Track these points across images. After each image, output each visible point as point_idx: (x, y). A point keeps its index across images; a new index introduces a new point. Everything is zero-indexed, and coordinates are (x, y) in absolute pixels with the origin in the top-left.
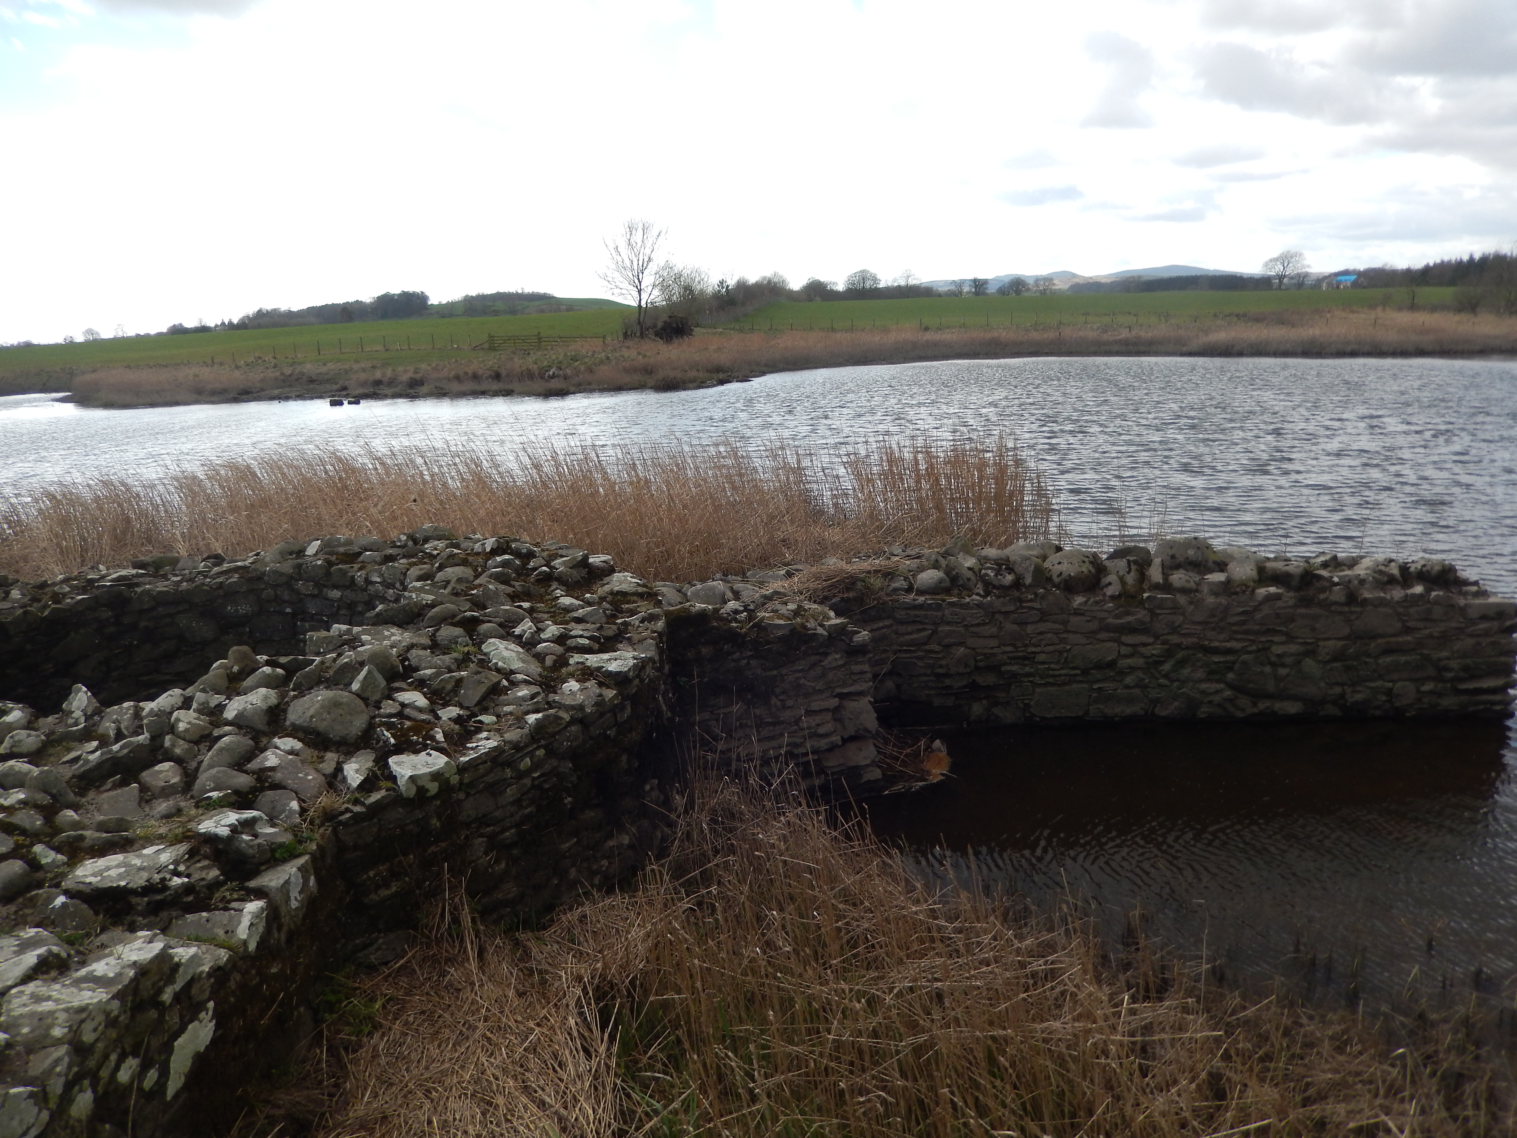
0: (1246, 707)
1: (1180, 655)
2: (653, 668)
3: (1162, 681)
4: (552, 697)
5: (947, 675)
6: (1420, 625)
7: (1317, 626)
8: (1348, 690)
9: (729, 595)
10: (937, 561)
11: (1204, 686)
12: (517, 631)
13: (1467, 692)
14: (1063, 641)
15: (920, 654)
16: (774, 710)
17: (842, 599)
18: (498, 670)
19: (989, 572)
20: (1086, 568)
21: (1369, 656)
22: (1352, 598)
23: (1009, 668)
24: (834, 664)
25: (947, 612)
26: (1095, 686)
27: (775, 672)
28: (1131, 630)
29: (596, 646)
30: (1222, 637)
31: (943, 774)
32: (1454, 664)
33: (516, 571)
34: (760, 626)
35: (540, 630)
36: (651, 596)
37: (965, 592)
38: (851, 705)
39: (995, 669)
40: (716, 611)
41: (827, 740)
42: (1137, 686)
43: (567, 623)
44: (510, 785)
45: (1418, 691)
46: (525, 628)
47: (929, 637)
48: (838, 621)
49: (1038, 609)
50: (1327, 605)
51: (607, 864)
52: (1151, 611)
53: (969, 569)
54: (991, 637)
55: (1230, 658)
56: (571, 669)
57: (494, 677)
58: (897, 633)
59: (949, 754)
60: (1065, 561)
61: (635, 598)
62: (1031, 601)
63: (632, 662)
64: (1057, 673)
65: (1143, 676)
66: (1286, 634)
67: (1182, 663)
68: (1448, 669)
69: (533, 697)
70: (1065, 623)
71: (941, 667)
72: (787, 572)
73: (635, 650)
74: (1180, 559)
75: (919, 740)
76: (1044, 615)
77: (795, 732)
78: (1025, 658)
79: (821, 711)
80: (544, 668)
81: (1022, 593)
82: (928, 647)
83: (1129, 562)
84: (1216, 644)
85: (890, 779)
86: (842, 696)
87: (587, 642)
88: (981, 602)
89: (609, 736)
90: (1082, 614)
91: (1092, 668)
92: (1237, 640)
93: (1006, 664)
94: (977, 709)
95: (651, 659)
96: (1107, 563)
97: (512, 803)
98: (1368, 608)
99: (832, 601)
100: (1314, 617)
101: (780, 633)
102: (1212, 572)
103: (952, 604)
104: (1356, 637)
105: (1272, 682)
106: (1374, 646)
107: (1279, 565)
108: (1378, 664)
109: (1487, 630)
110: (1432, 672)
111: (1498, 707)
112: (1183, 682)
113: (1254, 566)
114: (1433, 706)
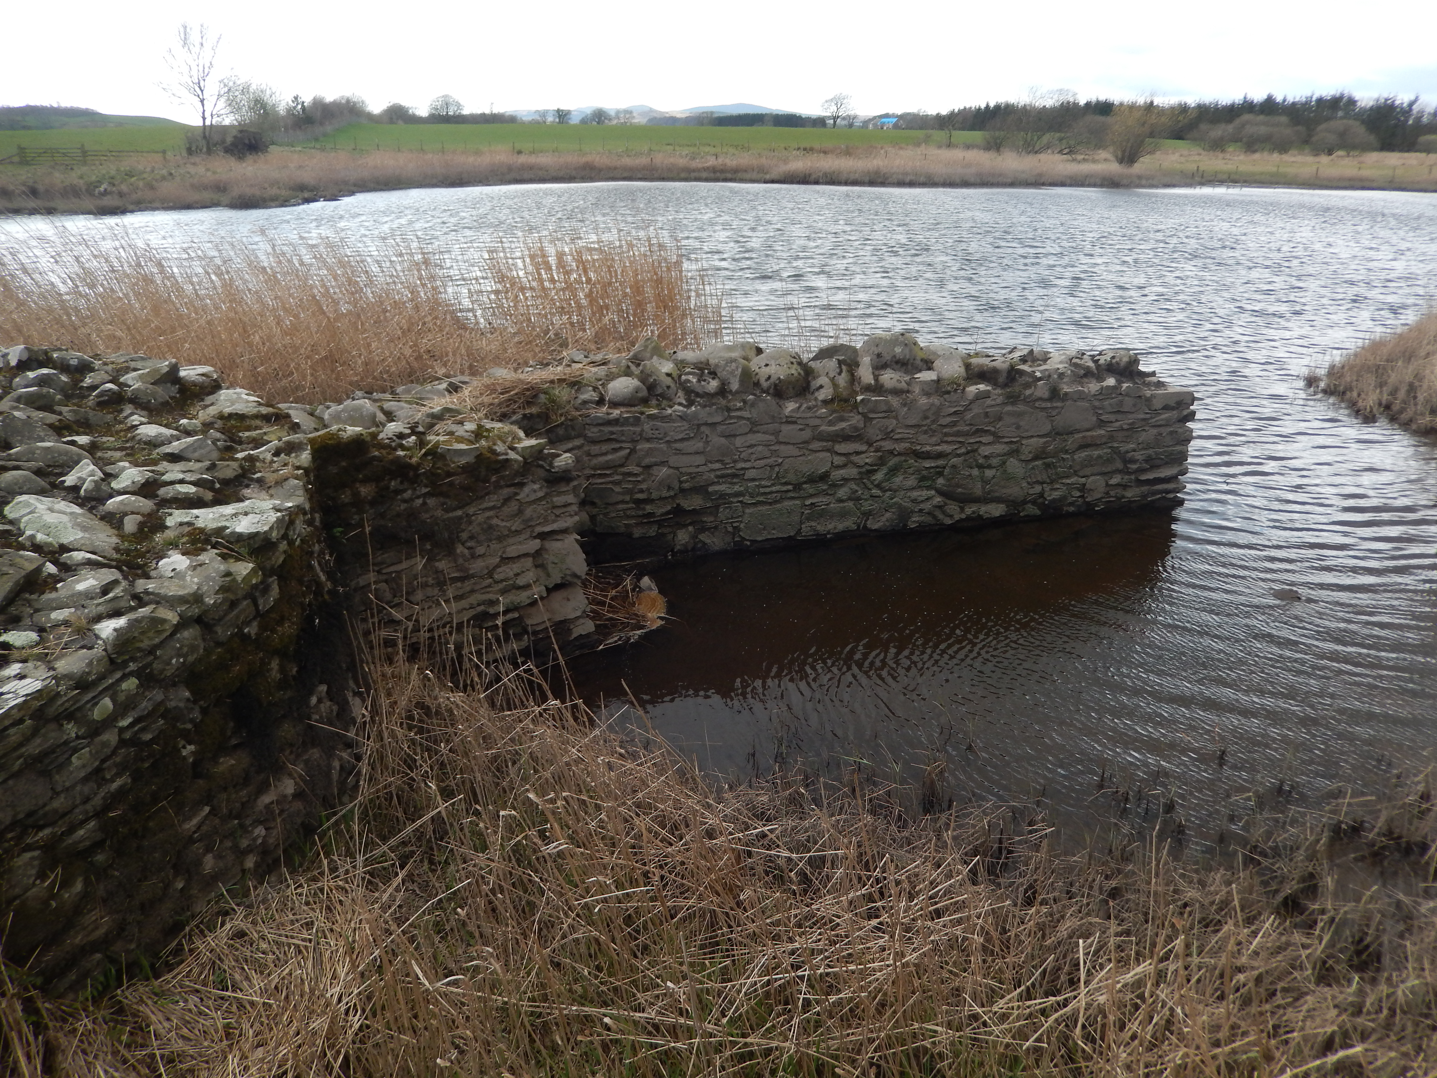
0: (955, 513)
1: (893, 462)
2: (304, 522)
3: (875, 492)
4: (141, 585)
5: (648, 501)
6: (1112, 418)
7: (1021, 423)
8: (1047, 488)
9: (381, 417)
10: (628, 367)
11: (915, 494)
12: (70, 480)
13: (1148, 482)
14: (774, 453)
15: (616, 477)
16: (460, 561)
17: (525, 415)
18: (37, 548)
19: (690, 377)
20: (795, 370)
21: (1066, 452)
22: (1055, 393)
23: (717, 488)
24: (533, 497)
25: (647, 427)
26: (808, 502)
27: (459, 513)
28: (845, 437)
29: (209, 496)
30: (934, 440)
31: (662, 618)
32: (1138, 456)
33: (63, 390)
34: (434, 453)
35: (108, 477)
36: (280, 418)
37: (665, 403)
38: (554, 546)
39: (701, 490)
40: (374, 436)
41: (530, 593)
42: (850, 499)
43: (155, 462)
44: (75, 750)
45: (1107, 485)
46: (83, 474)
47: (627, 457)
48: (533, 442)
49: (748, 419)
50: (1031, 401)
51: (263, 832)
52: (864, 415)
53: (668, 375)
54: (697, 453)
55: (941, 462)
56: (170, 534)
57: (29, 559)
58: (589, 454)
59: (661, 592)
60: (772, 362)
61: (258, 422)
62: (740, 409)
63: (273, 517)
64: (768, 490)
65: (855, 487)
67: (894, 471)
68: (1133, 461)
69: (105, 590)
70: (777, 433)
71: (641, 491)
72: (451, 384)
73: (272, 496)
74: (887, 357)
75: (623, 580)
76: (754, 426)
77: (489, 586)
78: (734, 476)
79: (519, 557)
80: (122, 537)
81: (729, 401)
82: (625, 470)
83: (840, 362)
84: (928, 448)
85: (604, 629)
86: (543, 536)
87: (192, 489)
88: (685, 413)
89: (249, 635)
90: (795, 423)
91: (805, 483)
92: (947, 442)
93: (713, 483)
94: (683, 537)
95: (299, 509)
96: (812, 364)
97: (86, 779)
98: (1068, 403)
99: (514, 418)
100: (1020, 415)
101: (463, 461)
102: (920, 371)
103: (651, 417)
104: (1056, 433)
105: (979, 485)
106: (1071, 442)
107: (986, 361)
108: (1074, 460)
109: (1167, 420)
110: (1119, 465)
111: (1171, 496)
112: (895, 491)
113: (960, 363)
114: (1119, 499)
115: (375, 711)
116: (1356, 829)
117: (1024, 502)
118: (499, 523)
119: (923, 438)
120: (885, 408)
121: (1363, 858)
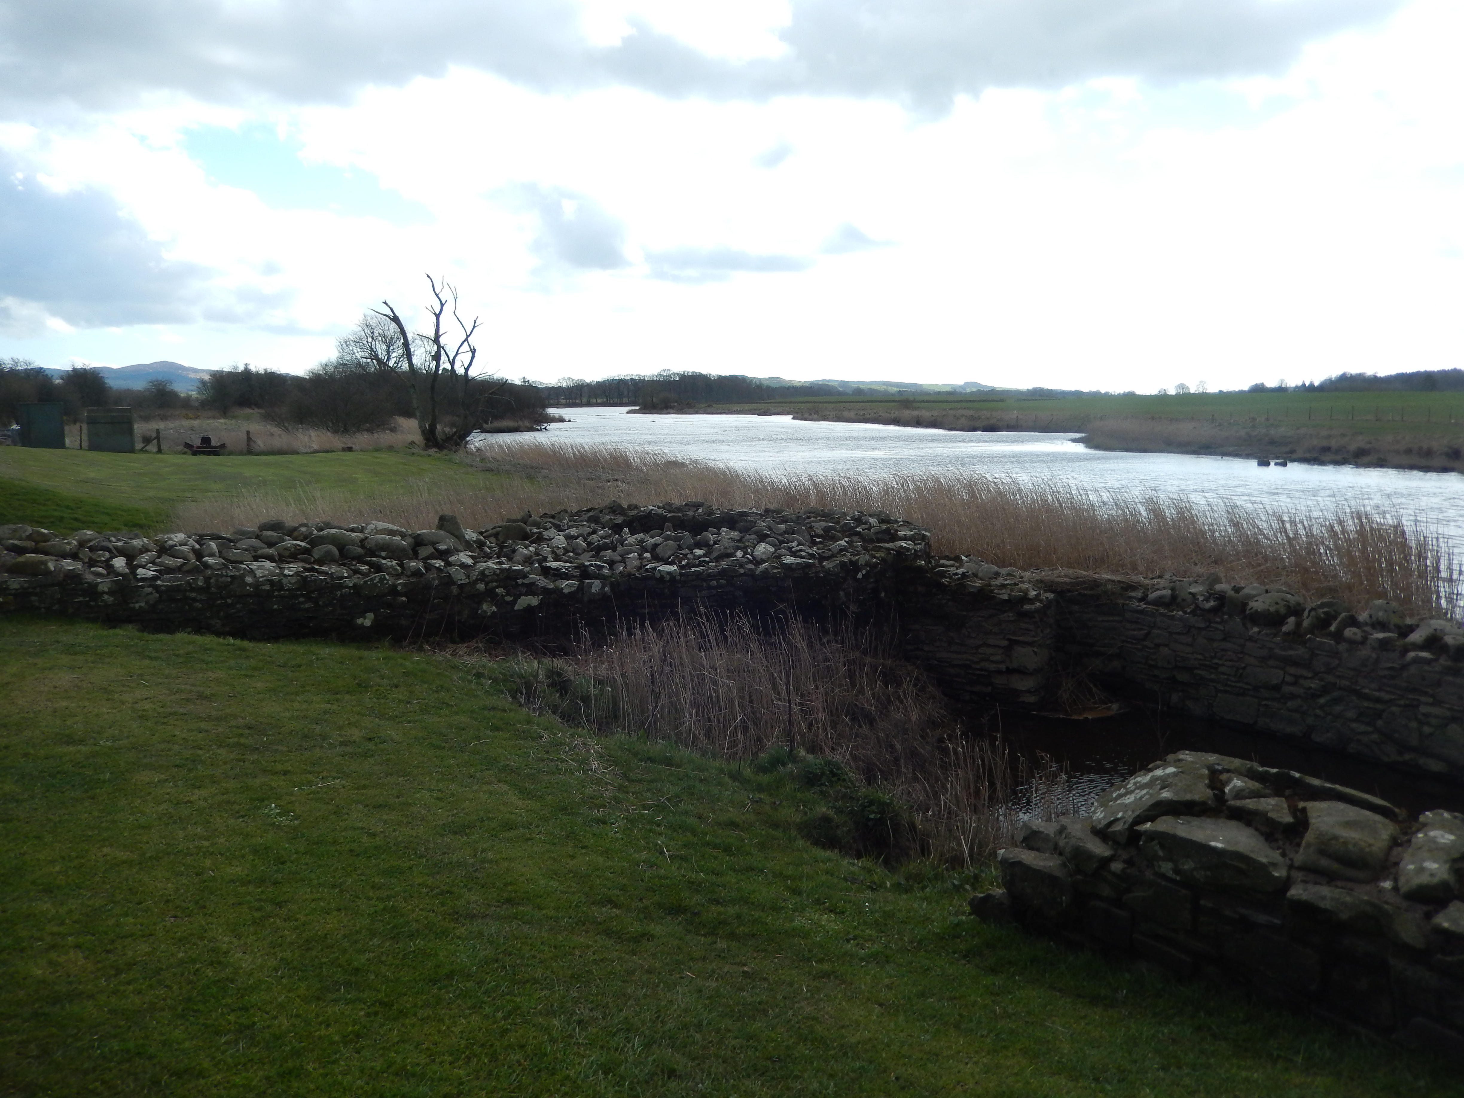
0: (1392, 753)
3: (1317, 711)
11: (1354, 725)
14: (1240, 659)
15: (1139, 647)
19: (1201, 597)
20: (1277, 610)
23: (1200, 672)
24: (1007, 619)
25: (1158, 620)
28: (1294, 662)
30: (1372, 686)
34: (963, 584)
37: (1178, 609)
38: (1019, 649)
39: (1189, 670)
41: (996, 666)
42: (1297, 711)
44: (704, 589)
47: (1146, 636)
53: (1194, 595)
54: (1188, 645)
55: (1379, 706)
58: (1124, 628)
62: (1217, 623)
65: (1301, 703)
66: (1434, 697)
67: (1336, 701)
70: (1242, 646)
71: (1153, 660)
76: (1226, 637)
77: (974, 654)
78: (1212, 667)
79: (994, 646)
81: (1215, 616)
82: (1144, 643)
83: (1314, 610)
86: (1012, 641)
88: (1182, 617)
90: (1256, 642)
91: (1262, 687)
92: (1386, 691)
93: (1197, 668)
94: (1176, 698)
105: (1417, 737)
112: (1337, 717)
118: (986, 625)
119: (1362, 681)
120: (1333, 650)
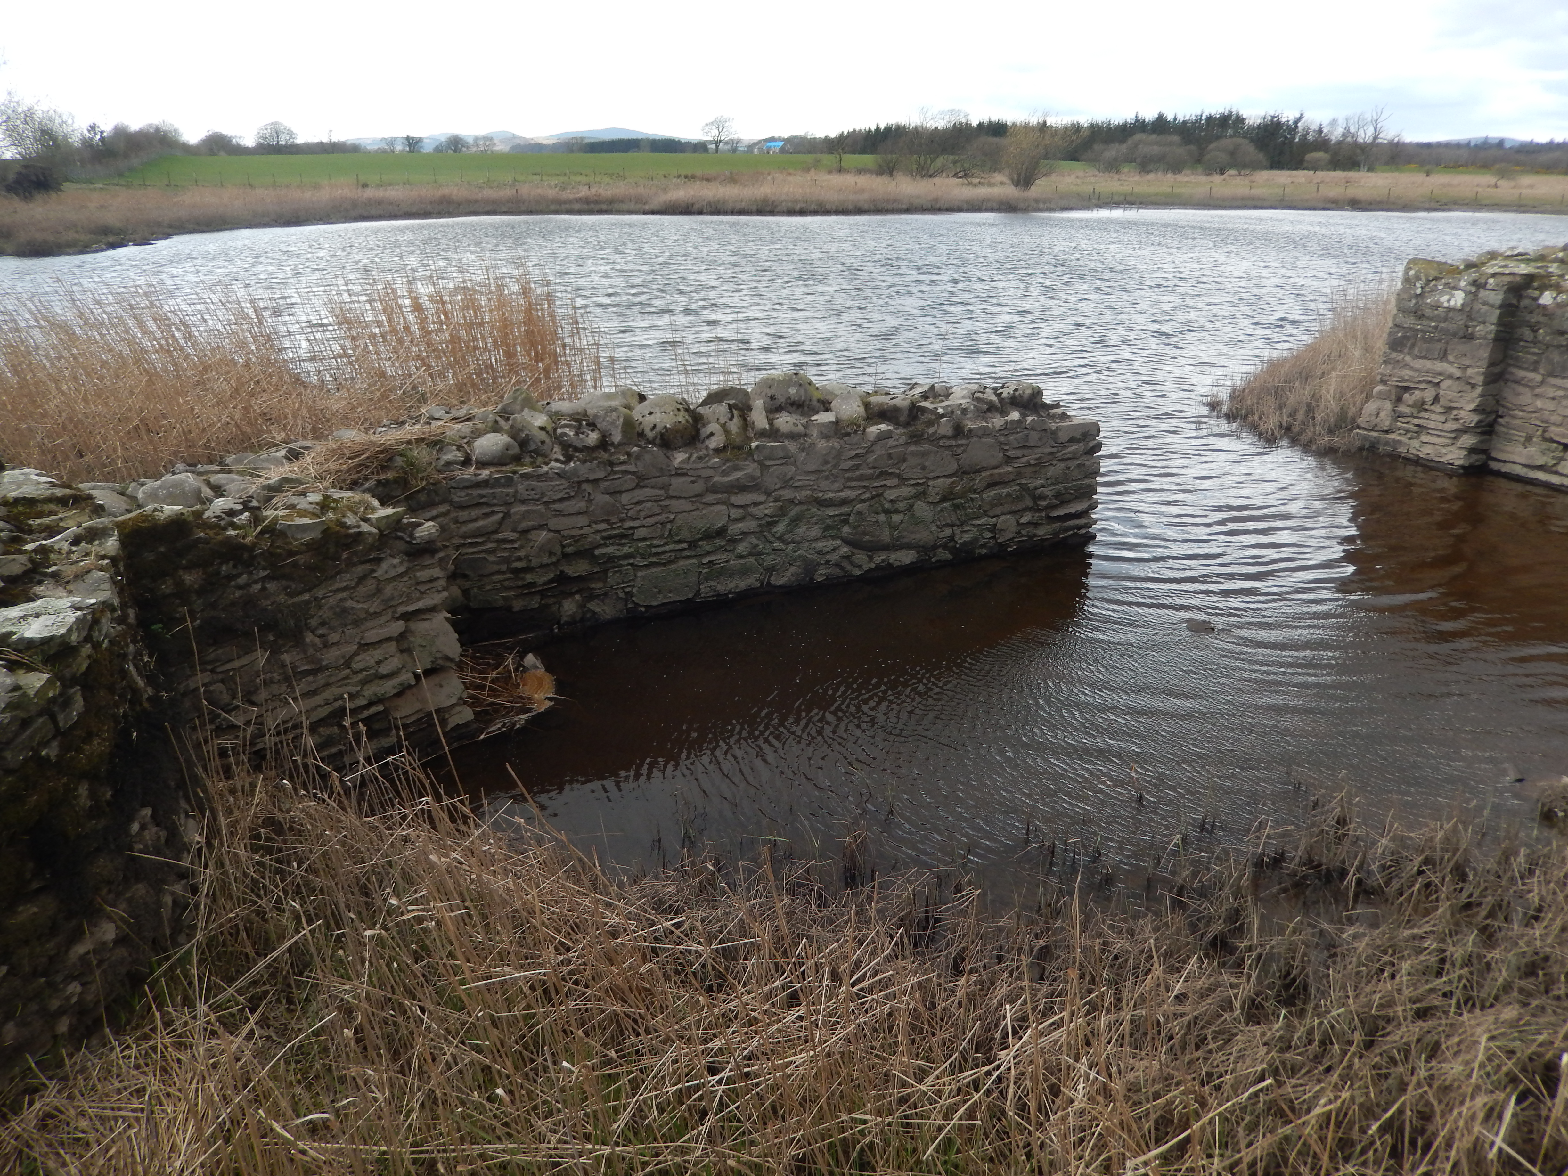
0: (864, 562)
1: (794, 511)
2: (113, 620)
5: (528, 569)
6: (1019, 453)
7: (927, 464)
8: (957, 530)
9: (207, 492)
10: (496, 422)
11: (820, 545)
13: (1059, 518)
14: (665, 509)
15: (490, 545)
16: (311, 651)
17: (379, 482)
19: (567, 430)
20: (682, 417)
21: (975, 491)
22: (959, 431)
23: (604, 550)
24: (393, 573)
25: (521, 488)
26: (705, 560)
27: (306, 597)
28: (740, 488)
30: (836, 486)
31: (550, 699)
32: (1048, 492)
34: (272, 531)
36: (80, 501)
37: (540, 460)
38: (420, 627)
39: (586, 554)
40: (198, 514)
41: (395, 681)
42: (750, 554)
45: (1018, 524)
47: (501, 522)
48: (389, 511)
49: (633, 473)
50: (934, 440)
51: (79, 989)
52: (760, 463)
53: (542, 429)
54: (579, 513)
55: (845, 509)
58: (456, 522)
59: (547, 670)
60: (657, 410)
61: (52, 507)
62: (624, 463)
63: (71, 617)
64: (660, 550)
65: (755, 541)
66: (898, 476)
67: (795, 522)
68: (1042, 497)
70: (666, 487)
71: (519, 559)
72: (290, 451)
73: (70, 592)
74: (781, 399)
75: (504, 659)
76: (641, 481)
78: (622, 536)
79: (380, 642)
81: (612, 454)
82: (499, 536)
83: (730, 407)
84: (831, 495)
85: (484, 716)
86: (407, 617)
88: (563, 470)
89: (47, 759)
91: (701, 539)
92: (850, 487)
93: (599, 546)
94: (569, 607)
95: (106, 606)
96: (701, 410)
98: (974, 439)
99: (367, 485)
100: (924, 454)
101: (307, 537)
102: (817, 413)
103: (525, 476)
104: (963, 472)
105: (887, 532)
106: (979, 481)
107: (885, 399)
108: (982, 500)
109: (1074, 453)
110: (1029, 502)
111: (1083, 531)
112: (799, 543)
113: (859, 403)
114: (1031, 537)
115: (213, 832)
116: (1278, 860)
117: (935, 547)
118: (355, 605)
119: (824, 484)
120: (781, 454)
121: (1285, 891)
